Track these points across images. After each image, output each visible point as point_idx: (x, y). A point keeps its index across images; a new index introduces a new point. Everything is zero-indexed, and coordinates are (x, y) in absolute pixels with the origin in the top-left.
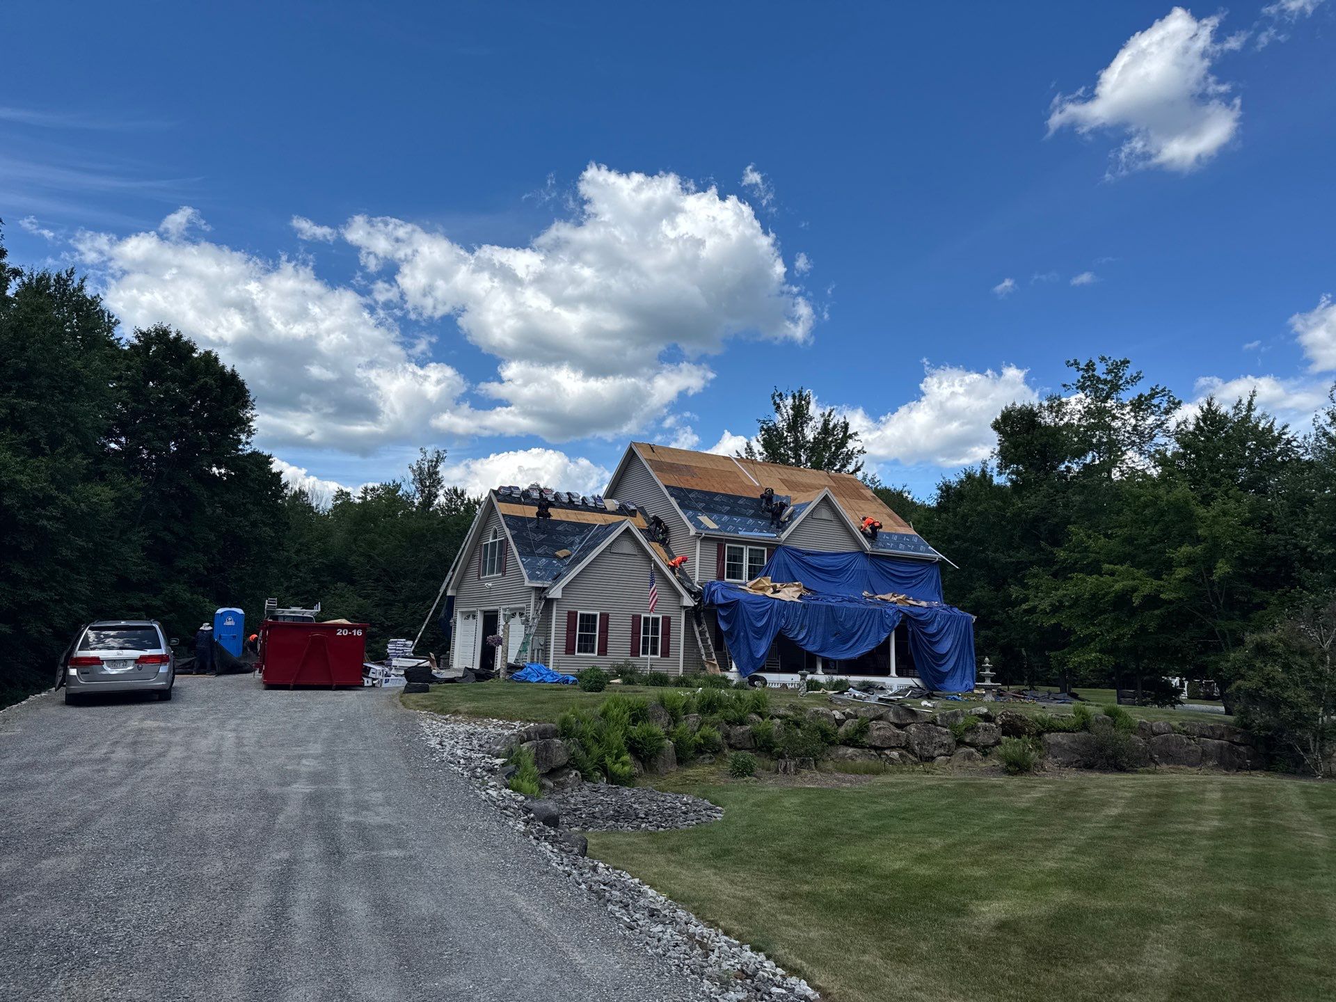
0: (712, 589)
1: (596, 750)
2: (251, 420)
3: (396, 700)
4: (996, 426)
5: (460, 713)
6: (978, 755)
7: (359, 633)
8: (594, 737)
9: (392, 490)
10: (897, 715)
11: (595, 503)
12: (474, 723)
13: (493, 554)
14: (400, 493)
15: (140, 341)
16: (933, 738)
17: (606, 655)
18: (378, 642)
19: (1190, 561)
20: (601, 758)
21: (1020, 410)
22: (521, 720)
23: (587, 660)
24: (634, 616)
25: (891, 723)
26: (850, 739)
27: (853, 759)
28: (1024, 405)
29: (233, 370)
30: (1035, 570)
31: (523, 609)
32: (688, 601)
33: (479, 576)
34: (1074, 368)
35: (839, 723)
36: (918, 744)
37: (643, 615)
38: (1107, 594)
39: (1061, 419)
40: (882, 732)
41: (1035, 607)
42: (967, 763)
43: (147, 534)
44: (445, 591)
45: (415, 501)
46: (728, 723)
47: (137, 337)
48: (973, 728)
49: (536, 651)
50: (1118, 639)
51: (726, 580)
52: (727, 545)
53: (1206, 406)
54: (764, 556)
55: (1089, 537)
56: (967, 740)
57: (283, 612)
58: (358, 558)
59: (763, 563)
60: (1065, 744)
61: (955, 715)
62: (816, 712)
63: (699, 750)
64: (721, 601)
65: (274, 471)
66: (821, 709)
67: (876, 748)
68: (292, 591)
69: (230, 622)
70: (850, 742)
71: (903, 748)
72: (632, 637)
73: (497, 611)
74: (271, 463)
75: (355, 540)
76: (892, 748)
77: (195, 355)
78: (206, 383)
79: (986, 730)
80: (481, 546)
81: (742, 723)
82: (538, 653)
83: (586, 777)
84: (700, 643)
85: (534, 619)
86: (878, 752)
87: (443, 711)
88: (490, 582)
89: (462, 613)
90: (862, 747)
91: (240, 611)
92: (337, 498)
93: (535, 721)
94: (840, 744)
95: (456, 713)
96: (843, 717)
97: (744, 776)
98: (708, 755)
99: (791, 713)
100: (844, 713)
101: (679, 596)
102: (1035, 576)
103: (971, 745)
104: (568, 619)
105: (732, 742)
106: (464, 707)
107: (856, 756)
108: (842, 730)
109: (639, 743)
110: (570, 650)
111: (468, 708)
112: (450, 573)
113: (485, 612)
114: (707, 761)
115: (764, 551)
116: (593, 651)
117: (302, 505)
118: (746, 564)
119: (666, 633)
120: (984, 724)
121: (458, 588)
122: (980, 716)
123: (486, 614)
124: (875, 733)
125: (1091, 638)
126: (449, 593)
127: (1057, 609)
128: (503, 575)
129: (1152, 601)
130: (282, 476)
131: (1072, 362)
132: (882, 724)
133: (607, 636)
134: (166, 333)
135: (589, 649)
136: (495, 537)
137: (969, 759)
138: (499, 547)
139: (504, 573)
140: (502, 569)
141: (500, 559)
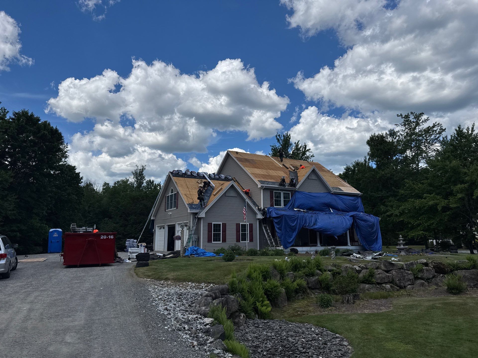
0: (270, 210)
1: (251, 300)
2: (67, 152)
3: (132, 272)
4: (369, 143)
5: (169, 280)
6: (426, 283)
7: (112, 237)
8: (248, 291)
9: (126, 182)
10: (385, 266)
11: (214, 176)
12: (179, 285)
13: (171, 200)
14: (129, 183)
15: (15, 117)
16: (405, 276)
17: (225, 242)
18: (122, 241)
19: (461, 191)
20: (254, 303)
21: (377, 136)
22: (205, 282)
23: (218, 245)
24: (237, 224)
25: (383, 270)
26: (367, 280)
27: (369, 290)
28: (379, 134)
29: (56, 128)
30: (390, 199)
31: (187, 223)
32: (260, 216)
33: (165, 210)
34: (400, 117)
35: (359, 272)
36: (398, 280)
37: (241, 223)
38: (424, 207)
39: (395, 139)
40: (381, 275)
41: (392, 214)
42: (422, 288)
43: (16, 197)
44: (150, 218)
45: (135, 185)
46: (306, 275)
47: (14, 115)
48: (421, 270)
49: (194, 242)
50: (430, 225)
51: (274, 206)
52: (274, 191)
53: (458, 129)
54: (289, 195)
55: (414, 184)
56: (419, 276)
57: (79, 229)
58: (113, 208)
59: (289, 199)
60: (467, 276)
61: (412, 264)
62: (347, 267)
63: (297, 291)
64: (274, 215)
65: (76, 172)
66: (348, 265)
67: (378, 284)
68: (87, 222)
69: (56, 235)
70: (366, 281)
71: (391, 283)
72: (236, 233)
73: (174, 225)
74: (75, 169)
75: (112, 201)
76: (386, 283)
77: (40, 122)
78: (44, 133)
79: (427, 271)
80: (166, 197)
81: (313, 275)
82: (195, 243)
83: (248, 317)
84: (266, 235)
85: (193, 227)
86: (380, 285)
87: (159, 279)
88: (171, 212)
89: (158, 226)
90: (372, 283)
91: (60, 230)
92: (104, 186)
93: (213, 283)
94: (361, 283)
95: (167, 279)
96: (360, 269)
97: (328, 307)
98: (300, 294)
99: (335, 268)
100: (359, 267)
101: (255, 214)
102: (390, 202)
103: (422, 278)
104: (208, 227)
105: (310, 285)
106: (171, 275)
107: (370, 289)
108: (361, 275)
109: (269, 291)
110: (209, 241)
111: (173, 276)
112: (153, 209)
113: (169, 225)
114: (300, 297)
115: (289, 193)
116: (220, 241)
117: (91, 189)
118: (282, 199)
119: (251, 231)
120: (426, 268)
121: (155, 216)
122: (423, 264)
124: (378, 276)
125: (419, 225)
126: (152, 219)
127: (402, 214)
128: (177, 209)
129: (446, 209)
130: (80, 174)
131: (400, 115)
132: (380, 271)
133: (226, 233)
134: (27, 113)
135: (218, 240)
136: (172, 192)
137: (422, 286)
138: (174, 196)
139: (177, 208)
140: (176, 206)
141: (175, 202)
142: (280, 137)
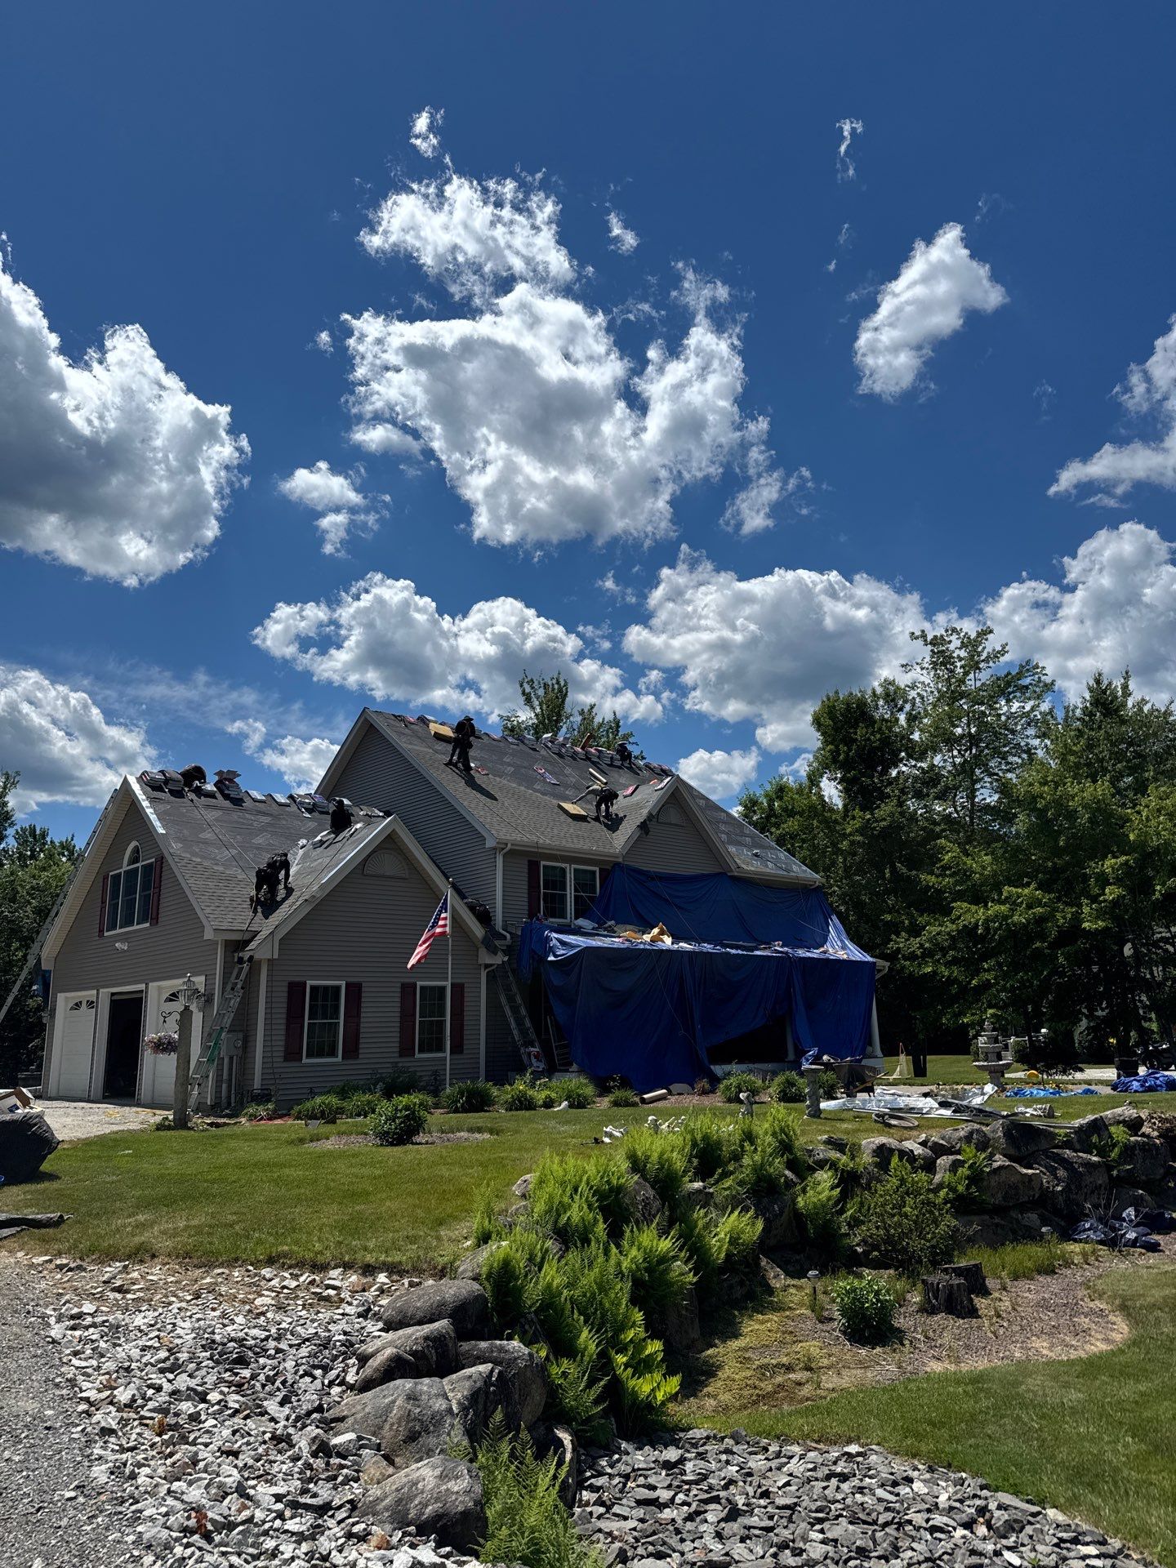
4: (815, 723)
5: (153, 1255)
6: (1149, 1198)
13: (130, 890)
16: (1081, 1176)
17: (357, 1058)
21: (846, 700)
22: (342, 1264)
23: (326, 1069)
24: (403, 986)
25: (1007, 1156)
26: (961, 1199)
32: (491, 956)
33: (101, 932)
34: (920, 642)
35: (926, 1166)
37: (418, 983)
39: (901, 709)
40: (1001, 1177)
48: (1126, 1150)
51: (543, 919)
52: (542, 863)
53: (1094, 684)
54: (594, 881)
59: (595, 893)
61: (1094, 1127)
62: (882, 1147)
66: (883, 1140)
67: (996, 1210)
70: (958, 1202)
71: (1038, 1203)
72: (401, 1022)
73: (140, 993)
76: (1021, 1205)
79: (1145, 1151)
80: (105, 879)
88: (125, 939)
89: (66, 999)
90: (980, 1212)
96: (927, 1153)
97: (880, 1337)
99: (839, 1156)
100: (924, 1144)
103: (1128, 1181)
104: (289, 998)
108: (938, 1180)
110: (292, 1054)
113: (114, 994)
115: (594, 872)
116: (333, 1054)
118: (570, 893)
119: (458, 1012)
120: (1136, 1140)
122: (1126, 1124)
123: (115, 998)
124: (994, 1181)
126: (43, 964)
128: (153, 926)
131: (918, 633)
132: (997, 1159)
135: (327, 1052)
136: (135, 860)
138: (144, 877)
139: (155, 921)
140: (150, 914)
141: (146, 899)
142: (532, 688)
